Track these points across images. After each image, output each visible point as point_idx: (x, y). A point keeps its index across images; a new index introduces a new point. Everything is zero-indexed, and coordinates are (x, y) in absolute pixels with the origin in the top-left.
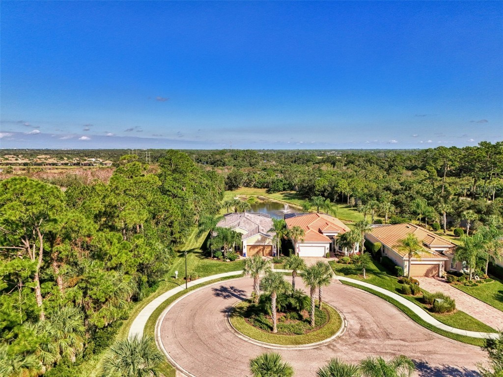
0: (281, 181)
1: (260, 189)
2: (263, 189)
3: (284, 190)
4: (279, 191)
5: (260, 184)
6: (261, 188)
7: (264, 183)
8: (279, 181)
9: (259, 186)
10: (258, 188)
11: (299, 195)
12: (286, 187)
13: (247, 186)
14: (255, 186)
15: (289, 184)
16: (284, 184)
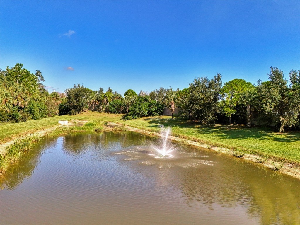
0: (146, 100)
1: (114, 115)
2: (118, 114)
3: (150, 114)
4: (143, 116)
5: (114, 107)
6: (115, 113)
7: (120, 105)
8: (142, 100)
9: (113, 109)
10: (111, 112)
11: (177, 120)
12: (153, 110)
13: (95, 110)
14: (107, 111)
15: (157, 105)
16: (151, 105)
